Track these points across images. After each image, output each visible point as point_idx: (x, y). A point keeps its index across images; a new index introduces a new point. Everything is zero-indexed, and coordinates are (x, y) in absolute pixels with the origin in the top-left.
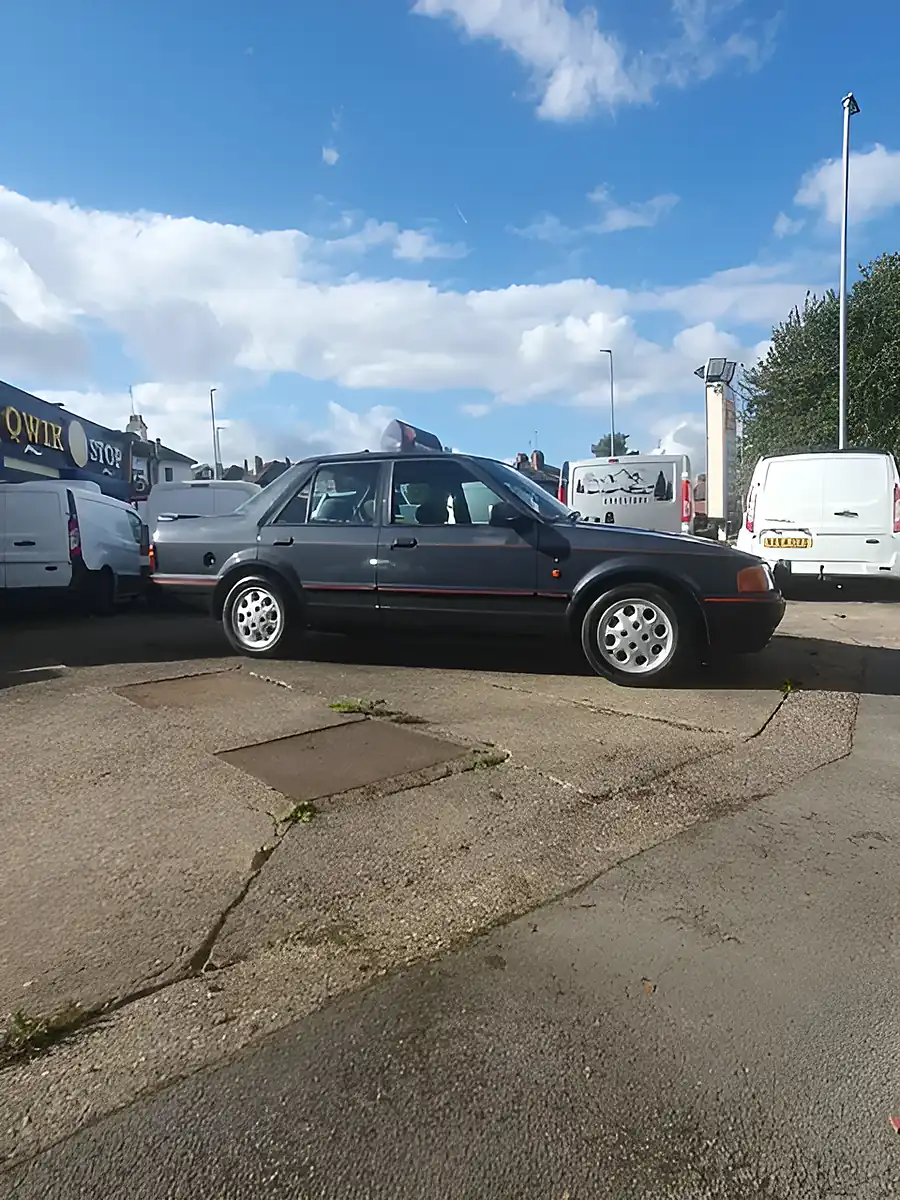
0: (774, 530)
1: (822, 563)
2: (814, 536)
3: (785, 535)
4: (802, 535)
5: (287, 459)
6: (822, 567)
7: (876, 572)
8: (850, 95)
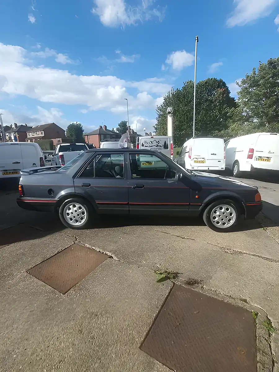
0: (196, 158)
1: (208, 167)
2: (206, 160)
3: (199, 160)
4: (203, 160)
5: (26, 124)
6: (208, 168)
7: (220, 169)
8: (197, 36)
